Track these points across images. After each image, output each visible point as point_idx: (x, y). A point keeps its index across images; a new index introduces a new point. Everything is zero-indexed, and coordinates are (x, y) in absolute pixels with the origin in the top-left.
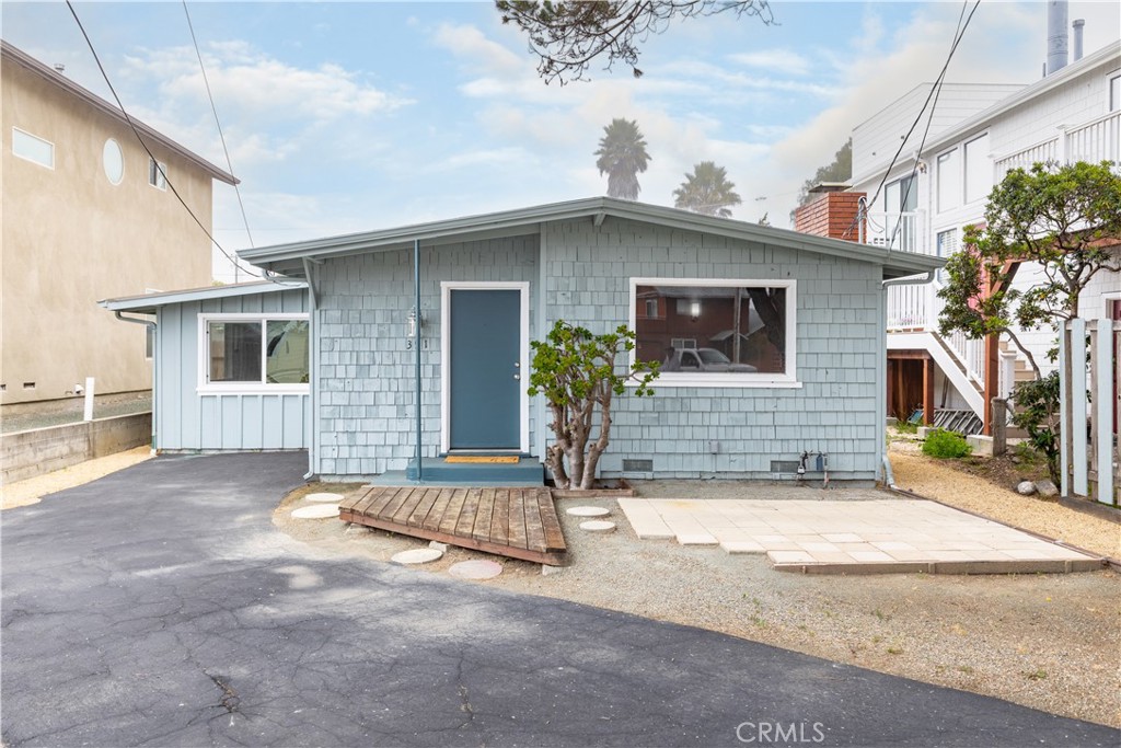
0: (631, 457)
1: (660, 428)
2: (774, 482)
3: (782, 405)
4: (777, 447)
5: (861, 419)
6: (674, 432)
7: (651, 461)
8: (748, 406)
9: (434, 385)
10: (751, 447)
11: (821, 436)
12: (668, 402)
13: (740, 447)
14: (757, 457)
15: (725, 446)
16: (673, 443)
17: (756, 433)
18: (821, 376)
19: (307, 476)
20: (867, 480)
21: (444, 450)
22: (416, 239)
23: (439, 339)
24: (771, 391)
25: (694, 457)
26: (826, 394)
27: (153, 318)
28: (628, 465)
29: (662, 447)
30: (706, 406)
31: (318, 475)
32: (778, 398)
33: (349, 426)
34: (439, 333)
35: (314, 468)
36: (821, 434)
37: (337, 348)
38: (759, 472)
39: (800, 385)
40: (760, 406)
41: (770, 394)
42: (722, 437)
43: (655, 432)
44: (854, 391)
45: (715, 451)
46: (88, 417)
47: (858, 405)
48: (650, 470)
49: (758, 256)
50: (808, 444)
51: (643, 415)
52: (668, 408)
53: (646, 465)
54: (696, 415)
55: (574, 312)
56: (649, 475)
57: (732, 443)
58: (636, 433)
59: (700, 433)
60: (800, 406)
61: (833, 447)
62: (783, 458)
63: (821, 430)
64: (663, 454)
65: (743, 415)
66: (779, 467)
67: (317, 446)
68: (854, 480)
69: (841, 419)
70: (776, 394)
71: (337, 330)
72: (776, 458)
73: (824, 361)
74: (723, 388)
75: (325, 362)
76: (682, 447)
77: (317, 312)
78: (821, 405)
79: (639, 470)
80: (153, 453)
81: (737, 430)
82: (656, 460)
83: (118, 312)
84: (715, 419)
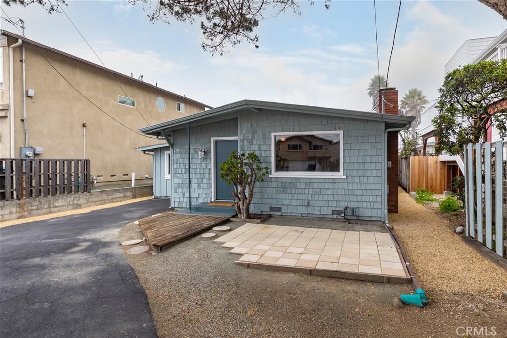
0: (273, 206)
1: (284, 195)
2: (333, 220)
3: (336, 186)
4: (335, 204)
5: (374, 193)
6: (290, 197)
7: (281, 208)
8: (321, 186)
9: (209, 176)
10: (323, 204)
11: (355, 200)
12: (288, 184)
13: (318, 203)
14: (326, 208)
15: (311, 203)
16: (290, 201)
17: (325, 198)
18: (355, 173)
19: (170, 208)
20: (378, 221)
21: (213, 200)
22: (188, 122)
23: (211, 159)
24: (331, 180)
25: (298, 207)
26: (357, 181)
27: (153, 153)
28: (272, 209)
29: (285, 202)
30: (303, 185)
31: (174, 208)
32: (335, 183)
33: (183, 191)
34: (211, 156)
35: (172, 205)
36: (355, 199)
37: (179, 163)
38: (327, 215)
39: (345, 177)
40: (327, 186)
41: (331, 181)
42: (310, 199)
43: (282, 196)
44: (371, 180)
45: (307, 205)
46: (133, 185)
47: (373, 186)
48: (281, 211)
49: (325, 121)
50: (349, 203)
51: (277, 189)
52: (288, 186)
53: (279, 210)
54: (299, 189)
55: (250, 148)
56: (280, 214)
57: (314, 202)
58: (275, 196)
59: (301, 197)
60: (345, 186)
61: (361, 205)
62: (337, 209)
63: (355, 197)
64: (285, 205)
65: (319, 190)
66: (336, 213)
67: (173, 197)
68: (371, 220)
69: (365, 192)
70: (334, 181)
71: (178, 156)
72: (334, 209)
73: (356, 166)
74: (310, 178)
75: (175, 168)
76: (293, 203)
77: (172, 150)
78: (355, 186)
79: (276, 211)
80: (153, 197)
81: (317, 196)
82: (283, 207)
83: (144, 151)
84: (307, 191)
